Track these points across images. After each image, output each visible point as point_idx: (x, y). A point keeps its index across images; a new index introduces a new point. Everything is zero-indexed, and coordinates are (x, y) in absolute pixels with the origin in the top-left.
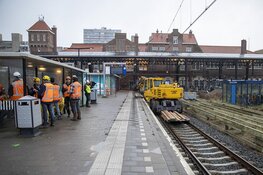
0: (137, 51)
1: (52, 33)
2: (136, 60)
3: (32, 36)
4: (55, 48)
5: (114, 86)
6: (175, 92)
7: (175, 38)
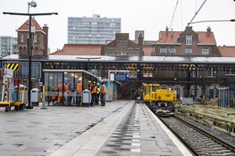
0: (142, 54)
1: (44, 33)
2: (139, 65)
3: (22, 37)
4: (45, 50)
5: (116, 93)
6: (168, 96)
7: (189, 38)
